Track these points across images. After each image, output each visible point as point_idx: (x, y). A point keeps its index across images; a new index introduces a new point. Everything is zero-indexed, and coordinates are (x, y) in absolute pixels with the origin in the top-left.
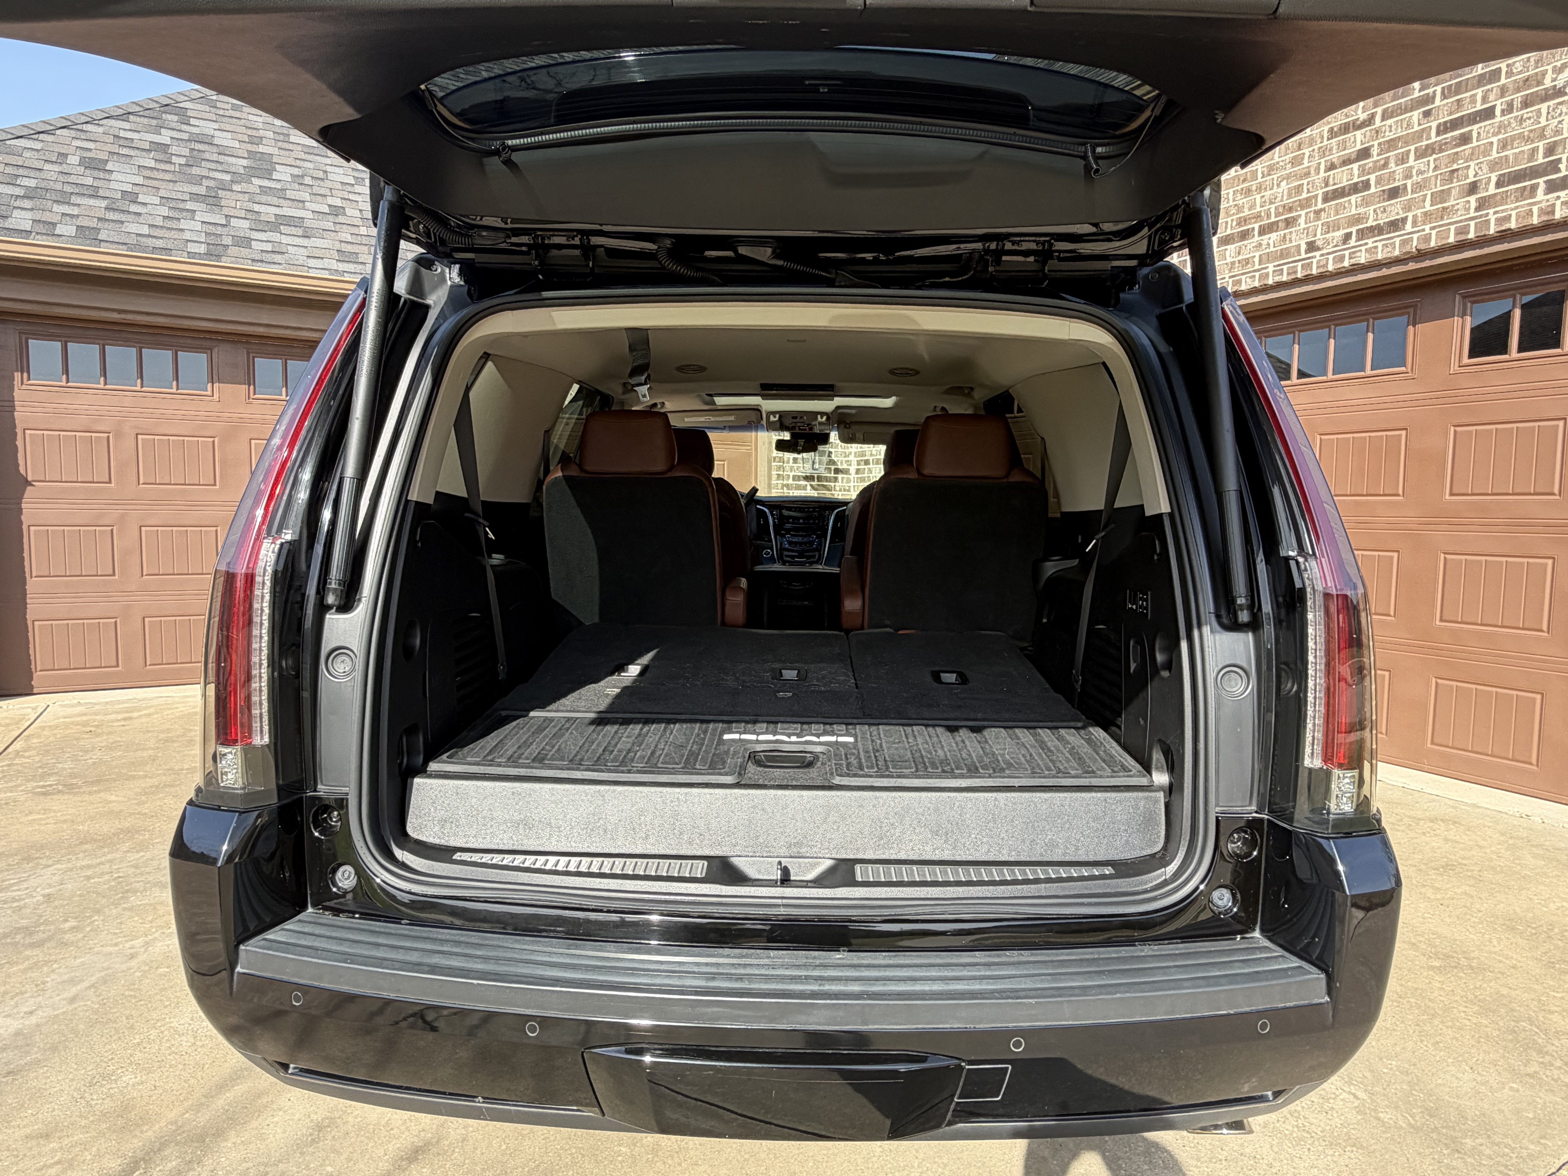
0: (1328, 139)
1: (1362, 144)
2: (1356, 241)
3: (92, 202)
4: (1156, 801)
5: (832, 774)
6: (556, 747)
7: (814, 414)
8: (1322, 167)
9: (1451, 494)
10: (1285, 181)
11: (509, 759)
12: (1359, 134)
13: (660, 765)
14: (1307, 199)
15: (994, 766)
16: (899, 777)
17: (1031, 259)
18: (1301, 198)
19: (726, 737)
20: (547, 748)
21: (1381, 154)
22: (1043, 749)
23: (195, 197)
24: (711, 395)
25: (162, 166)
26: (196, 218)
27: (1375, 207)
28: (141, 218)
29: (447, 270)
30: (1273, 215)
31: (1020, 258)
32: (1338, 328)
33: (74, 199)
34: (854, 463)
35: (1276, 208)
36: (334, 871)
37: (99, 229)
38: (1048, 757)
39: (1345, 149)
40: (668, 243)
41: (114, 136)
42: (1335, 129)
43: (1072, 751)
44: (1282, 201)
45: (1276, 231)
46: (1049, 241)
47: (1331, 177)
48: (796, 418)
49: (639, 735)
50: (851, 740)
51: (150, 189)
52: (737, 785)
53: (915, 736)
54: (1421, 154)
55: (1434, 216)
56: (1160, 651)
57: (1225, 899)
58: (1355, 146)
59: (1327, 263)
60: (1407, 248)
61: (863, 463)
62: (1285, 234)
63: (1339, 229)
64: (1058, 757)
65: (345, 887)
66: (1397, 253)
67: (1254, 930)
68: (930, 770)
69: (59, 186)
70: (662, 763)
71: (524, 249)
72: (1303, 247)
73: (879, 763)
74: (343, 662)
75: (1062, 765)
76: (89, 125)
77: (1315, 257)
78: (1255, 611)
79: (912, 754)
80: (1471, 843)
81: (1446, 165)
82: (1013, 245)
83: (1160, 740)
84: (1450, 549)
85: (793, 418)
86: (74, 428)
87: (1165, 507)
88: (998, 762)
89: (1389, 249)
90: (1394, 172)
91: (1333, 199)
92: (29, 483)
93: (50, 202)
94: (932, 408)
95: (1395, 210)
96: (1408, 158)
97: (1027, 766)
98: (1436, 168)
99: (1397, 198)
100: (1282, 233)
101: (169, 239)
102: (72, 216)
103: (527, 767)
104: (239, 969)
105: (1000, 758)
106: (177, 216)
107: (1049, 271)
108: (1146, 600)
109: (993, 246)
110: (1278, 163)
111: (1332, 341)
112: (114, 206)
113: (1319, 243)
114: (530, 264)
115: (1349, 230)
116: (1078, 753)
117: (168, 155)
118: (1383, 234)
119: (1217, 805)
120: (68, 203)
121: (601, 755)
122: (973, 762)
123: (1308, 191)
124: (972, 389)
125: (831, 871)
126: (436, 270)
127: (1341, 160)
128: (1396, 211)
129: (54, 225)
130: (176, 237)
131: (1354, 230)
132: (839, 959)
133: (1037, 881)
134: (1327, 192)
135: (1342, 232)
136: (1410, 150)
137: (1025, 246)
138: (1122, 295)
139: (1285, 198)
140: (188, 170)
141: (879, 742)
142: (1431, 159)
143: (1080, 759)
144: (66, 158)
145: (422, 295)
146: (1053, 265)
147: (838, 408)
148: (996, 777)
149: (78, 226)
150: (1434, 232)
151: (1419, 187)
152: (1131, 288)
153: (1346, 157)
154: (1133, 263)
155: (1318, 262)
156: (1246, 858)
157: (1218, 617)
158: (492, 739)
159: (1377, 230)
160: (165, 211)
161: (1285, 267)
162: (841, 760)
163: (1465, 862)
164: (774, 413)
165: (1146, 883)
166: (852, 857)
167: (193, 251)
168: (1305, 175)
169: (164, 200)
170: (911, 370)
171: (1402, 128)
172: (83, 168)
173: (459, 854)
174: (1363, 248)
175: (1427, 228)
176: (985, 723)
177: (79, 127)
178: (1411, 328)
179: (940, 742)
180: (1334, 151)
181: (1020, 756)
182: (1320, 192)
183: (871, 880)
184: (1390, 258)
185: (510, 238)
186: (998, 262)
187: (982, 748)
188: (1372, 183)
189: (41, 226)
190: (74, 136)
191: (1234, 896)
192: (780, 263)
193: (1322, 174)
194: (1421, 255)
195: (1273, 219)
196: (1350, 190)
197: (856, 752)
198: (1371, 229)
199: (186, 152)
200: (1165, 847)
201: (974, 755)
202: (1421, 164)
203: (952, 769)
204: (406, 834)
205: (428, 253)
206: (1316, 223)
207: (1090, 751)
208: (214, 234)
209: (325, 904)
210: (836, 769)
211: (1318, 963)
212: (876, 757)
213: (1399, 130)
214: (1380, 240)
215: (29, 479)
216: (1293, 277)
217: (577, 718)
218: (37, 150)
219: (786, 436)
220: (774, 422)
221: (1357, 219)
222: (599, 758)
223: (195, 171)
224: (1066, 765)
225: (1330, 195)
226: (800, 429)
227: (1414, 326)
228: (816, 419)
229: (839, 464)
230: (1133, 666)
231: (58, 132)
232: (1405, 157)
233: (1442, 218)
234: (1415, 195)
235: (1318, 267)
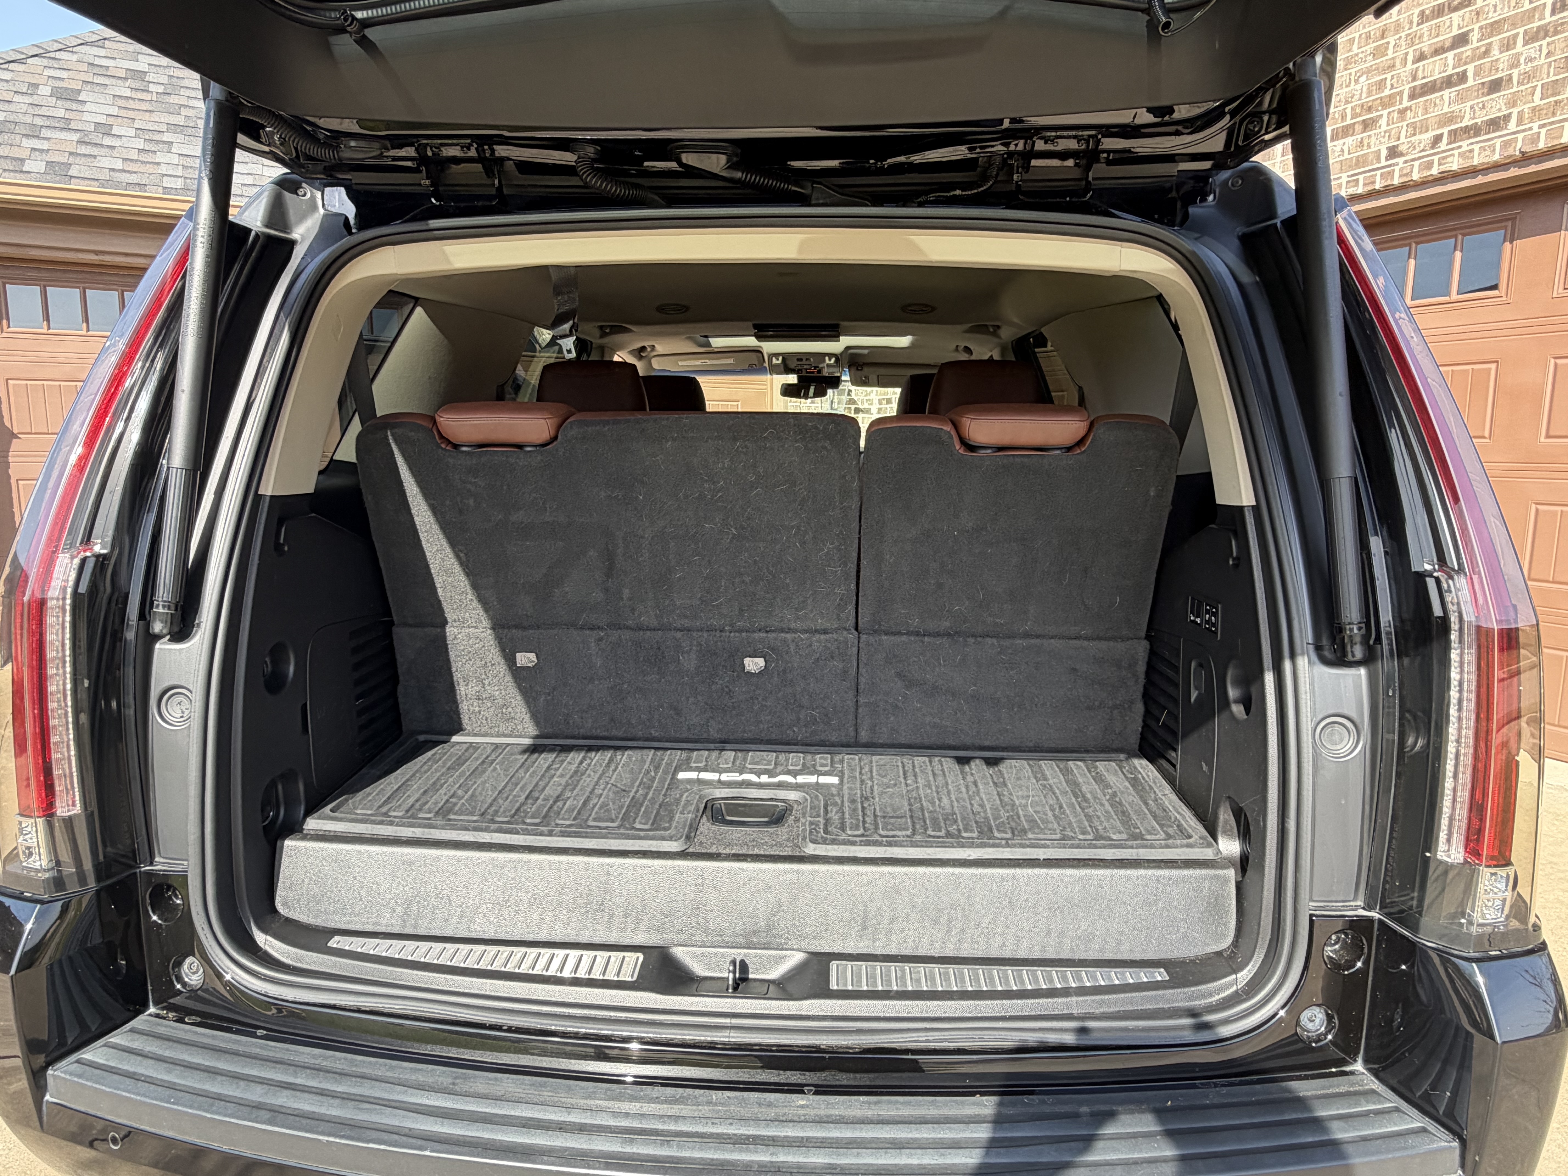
0: (1418, 24)
1: (1460, 28)
2: (1448, 144)
3: (63, 135)
4: (1226, 881)
5: (804, 839)
6: (470, 793)
7: (823, 355)
8: (1410, 58)
9: (1548, 436)
10: (1365, 76)
11: (407, 811)
12: (1456, 16)
13: (591, 823)
14: (1390, 96)
15: (1013, 824)
16: (890, 844)
17: (1070, 163)
18: (1382, 95)
19: (682, 775)
20: (460, 792)
21: (1481, 40)
22: (1076, 797)
23: (173, 128)
24: (706, 337)
25: (139, 95)
26: (173, 150)
27: (1472, 103)
28: (115, 151)
29: (318, 194)
30: (1349, 116)
31: (1055, 162)
32: (1419, 246)
33: (45, 133)
34: (876, 402)
35: (1353, 109)
36: (179, 964)
37: (70, 165)
38: (1083, 809)
39: (1438, 35)
40: (590, 150)
41: (89, 64)
42: (1427, 12)
43: (1113, 799)
44: (1360, 99)
45: (1352, 135)
46: (1096, 136)
47: (1421, 68)
48: (801, 360)
49: (576, 772)
50: (835, 780)
51: (125, 120)
52: (683, 855)
53: (915, 776)
54: (1532, 38)
55: (1545, 112)
56: (1233, 684)
57: (1317, 1021)
58: (1451, 31)
59: (1412, 172)
60: (1510, 151)
61: (885, 402)
62: (1362, 139)
63: (1427, 131)
64: (1095, 810)
65: (192, 983)
66: (1496, 157)
67: (1355, 1061)
68: (930, 832)
69: (28, 119)
70: (595, 820)
71: (409, 164)
72: (1384, 153)
73: (867, 819)
74: (179, 703)
75: (1101, 823)
76: (62, 52)
77: (1397, 164)
78: (1371, 642)
79: (910, 805)
80: (1560, 836)
81: (1563, 50)
82: (1046, 143)
83: (1229, 797)
84: (1541, 499)
85: (798, 360)
86: (57, 377)
87: (1246, 498)
88: (1019, 818)
89: (1488, 153)
90: (1497, 60)
91: (1422, 94)
92: (14, 436)
93: (18, 137)
94: (954, 347)
95: (1496, 106)
96: (1515, 43)
97: (1056, 826)
98: (1549, 54)
99: (1499, 91)
100: (1359, 137)
101: (143, 173)
102: (41, 151)
103: (425, 826)
104: (48, 1097)
105: (1021, 813)
106: (153, 149)
107: (1094, 179)
108: (1215, 615)
109: (1020, 145)
110: (1357, 55)
111: (1412, 262)
112: (86, 139)
113: (1403, 148)
114: (420, 185)
115: (1439, 132)
116: (1120, 803)
117: (145, 84)
118: (1480, 135)
119: (1311, 900)
120: (38, 137)
121: (522, 804)
122: (986, 818)
123: (1392, 87)
124: (998, 327)
125: (799, 970)
126: (304, 195)
127: (1433, 49)
128: (1498, 107)
129: (22, 160)
130: (151, 171)
131: (1445, 131)
132: (802, 1106)
133: (1066, 992)
134: (1414, 88)
135: (1430, 134)
136: (1518, 33)
137: (1063, 145)
138: (1192, 210)
139: (1364, 95)
140: (166, 98)
141: (870, 783)
142: (1544, 43)
143: (1123, 812)
144: (37, 88)
145: (286, 227)
146: (1099, 170)
147: (848, 348)
148: (1014, 846)
149: (47, 162)
150: (1543, 131)
151: (1527, 77)
152: (1204, 200)
153: (1439, 45)
154: (1207, 165)
155: (1401, 169)
156: (1347, 970)
157: (1318, 648)
158: (396, 778)
159: (1474, 131)
160: (140, 144)
161: (1361, 177)
162: (819, 816)
163: (1554, 860)
164: (776, 355)
165: (1210, 995)
166: (827, 949)
167: (169, 186)
168: (1389, 67)
169: (139, 132)
170: (926, 306)
171: (1509, 7)
172: (55, 99)
173: (337, 938)
174: (1456, 152)
175: (1535, 126)
176: (1005, 754)
177: (52, 55)
178: (1507, 245)
179: (947, 784)
180: (1425, 39)
181: (1047, 808)
182: (1407, 87)
183: (850, 988)
184: (1488, 163)
185: (388, 150)
186: (1027, 167)
187: (999, 795)
188: (1470, 74)
189: (8, 162)
190: (46, 64)
191: (1330, 1018)
192: (739, 175)
193: (1410, 66)
194: (1526, 158)
195: (1349, 121)
196: (1442, 83)
197: (839, 802)
198: (1466, 130)
199: (164, 79)
200: (1236, 943)
201: (988, 806)
202: (1531, 50)
203: (959, 831)
204: (275, 911)
205: (292, 173)
206: (1400, 124)
207: (1137, 800)
208: (191, 167)
209: (171, 1001)
210: (811, 832)
211: (1445, 1120)
212: (863, 808)
213: (1506, 9)
214: (1477, 142)
215: (15, 431)
216: (1370, 188)
217: (508, 745)
218: (7, 81)
219: (792, 379)
220: (777, 365)
221: (1450, 118)
222: (518, 810)
223: (174, 99)
224: (1105, 824)
225: (1418, 91)
226: (807, 372)
227: (1511, 242)
228: (824, 361)
229: (860, 403)
230: (1194, 695)
231: (29, 61)
232: (1511, 42)
233: (1554, 114)
234: (1522, 88)
235: (1400, 176)
